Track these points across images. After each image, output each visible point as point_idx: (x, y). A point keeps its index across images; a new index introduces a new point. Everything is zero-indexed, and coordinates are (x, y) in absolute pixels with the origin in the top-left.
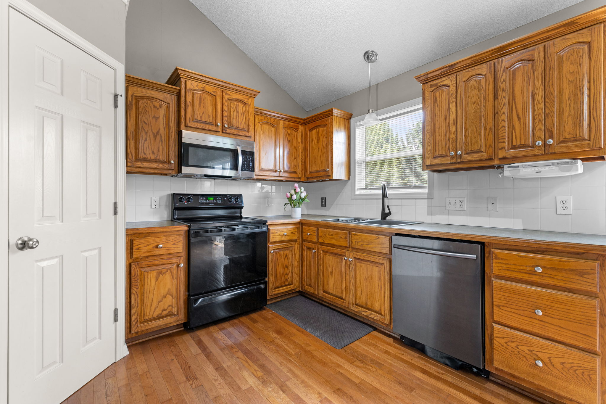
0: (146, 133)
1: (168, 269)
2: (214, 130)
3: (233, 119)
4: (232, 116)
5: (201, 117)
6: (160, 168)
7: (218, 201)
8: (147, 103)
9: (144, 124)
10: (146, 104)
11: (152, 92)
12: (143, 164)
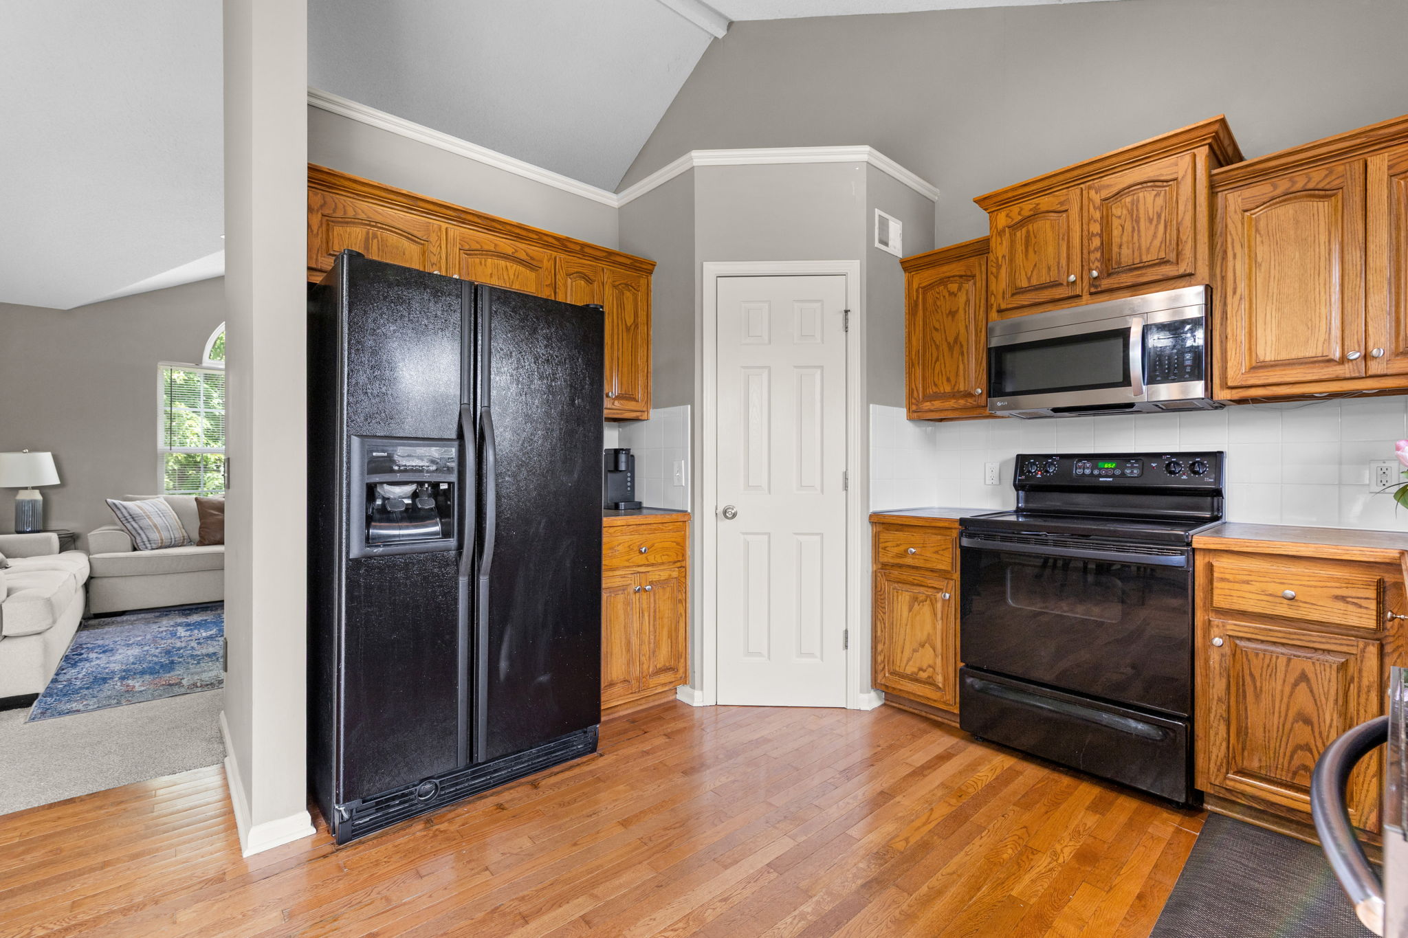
0: (937, 347)
1: (928, 596)
2: (1062, 296)
3: (1120, 247)
4: (1116, 240)
5: (1029, 279)
6: (960, 407)
7: (1128, 471)
8: (938, 293)
9: (933, 331)
10: (937, 295)
11: (945, 268)
12: (933, 405)
